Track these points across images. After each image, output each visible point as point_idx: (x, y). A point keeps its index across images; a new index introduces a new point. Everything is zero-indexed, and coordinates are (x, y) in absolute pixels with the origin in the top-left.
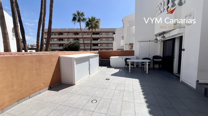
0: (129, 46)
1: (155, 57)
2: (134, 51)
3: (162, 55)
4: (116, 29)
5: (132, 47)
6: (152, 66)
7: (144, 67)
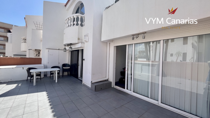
0: (35, 53)
1: (64, 65)
2: (41, 58)
3: (70, 64)
4: (12, 25)
5: (39, 53)
6: (61, 74)
7: (53, 76)
